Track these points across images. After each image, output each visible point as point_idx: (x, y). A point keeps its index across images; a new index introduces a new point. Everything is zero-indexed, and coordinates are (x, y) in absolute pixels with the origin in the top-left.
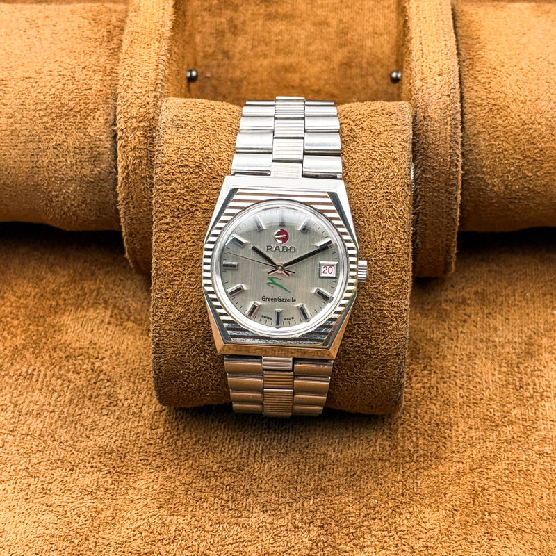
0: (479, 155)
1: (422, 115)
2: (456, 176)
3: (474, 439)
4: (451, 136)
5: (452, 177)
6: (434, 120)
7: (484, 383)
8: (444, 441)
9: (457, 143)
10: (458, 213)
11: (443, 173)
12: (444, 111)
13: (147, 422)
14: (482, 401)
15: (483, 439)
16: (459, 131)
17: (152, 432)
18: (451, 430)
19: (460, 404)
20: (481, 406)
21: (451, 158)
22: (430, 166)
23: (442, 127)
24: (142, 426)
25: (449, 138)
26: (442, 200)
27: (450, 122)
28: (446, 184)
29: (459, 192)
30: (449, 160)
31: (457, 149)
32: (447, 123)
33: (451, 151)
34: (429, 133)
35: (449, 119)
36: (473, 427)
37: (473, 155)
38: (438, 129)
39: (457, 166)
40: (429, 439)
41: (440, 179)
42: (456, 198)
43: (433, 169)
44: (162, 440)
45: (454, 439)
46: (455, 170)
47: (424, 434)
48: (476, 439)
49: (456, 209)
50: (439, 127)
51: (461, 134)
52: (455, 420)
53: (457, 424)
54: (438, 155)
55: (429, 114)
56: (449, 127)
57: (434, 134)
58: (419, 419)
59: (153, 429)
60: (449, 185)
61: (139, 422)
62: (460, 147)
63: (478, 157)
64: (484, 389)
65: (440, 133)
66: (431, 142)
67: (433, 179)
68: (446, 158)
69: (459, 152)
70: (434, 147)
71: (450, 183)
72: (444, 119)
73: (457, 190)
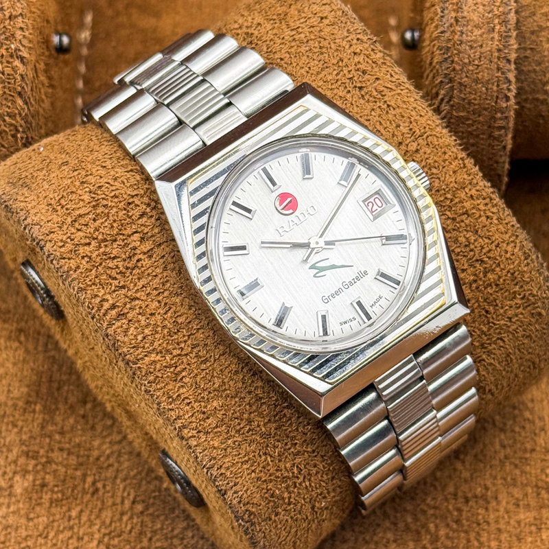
0: (540, 64)
1: (453, 14)
2: (506, 115)
3: (523, 525)
4: (499, 50)
5: (499, 115)
6: (471, 23)
7: (537, 421)
8: (477, 529)
9: (509, 61)
10: (507, 166)
11: (485, 109)
12: (488, 9)
13: (21, 505)
14: (534, 455)
15: (536, 525)
16: (513, 41)
17: (31, 524)
18: (487, 509)
19: (500, 461)
20: (533, 463)
21: (498, 86)
22: (464, 99)
23: (485, 36)
24: (14, 513)
25: (496, 54)
26: (483, 149)
27: (498, 27)
28: (490, 127)
29: (510, 136)
30: (495, 88)
31: (509, 71)
32: (493, 29)
33: (499, 74)
34: (463, 46)
35: (496, 21)
36: (521, 503)
37: (530, 64)
38: (479, 39)
39: (508, 99)
40: (455, 526)
41: (481, 118)
42: (504, 147)
43: (469, 103)
44: (46, 537)
45: (493, 527)
46: (505, 105)
47: (446, 518)
48: (526, 524)
49: (504, 162)
50: (481, 36)
51: (515, 46)
52: (494, 489)
53: (496, 498)
54: (477, 81)
55: (465, 14)
56: (496, 36)
57: (471, 47)
58: (439, 488)
59: (32, 519)
60: (494, 127)
61: (9, 507)
62: (513, 66)
63: (538, 68)
64: (537, 431)
65: (481, 46)
66: (466, 61)
67: (468, 119)
68: (490, 86)
69: (511, 76)
70: (471, 68)
71: (496, 125)
72: (488, 23)
73: (506, 135)
